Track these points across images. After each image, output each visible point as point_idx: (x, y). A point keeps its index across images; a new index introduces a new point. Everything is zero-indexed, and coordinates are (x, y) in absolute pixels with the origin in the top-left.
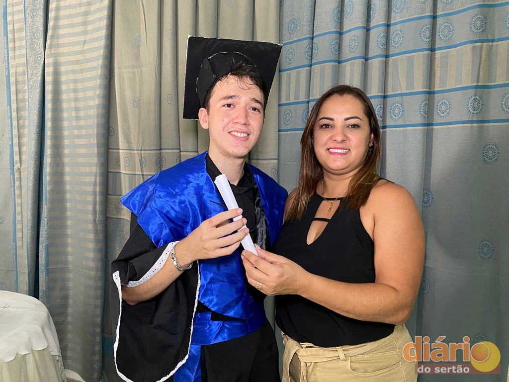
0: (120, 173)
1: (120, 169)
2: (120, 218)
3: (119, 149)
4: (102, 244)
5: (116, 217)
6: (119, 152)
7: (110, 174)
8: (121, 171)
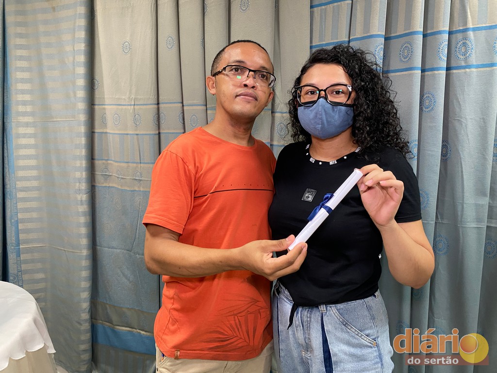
0: (106, 133)
1: (107, 128)
2: (109, 187)
3: (105, 105)
4: (88, 217)
5: (104, 185)
6: (104, 109)
7: (96, 135)
8: (108, 131)
